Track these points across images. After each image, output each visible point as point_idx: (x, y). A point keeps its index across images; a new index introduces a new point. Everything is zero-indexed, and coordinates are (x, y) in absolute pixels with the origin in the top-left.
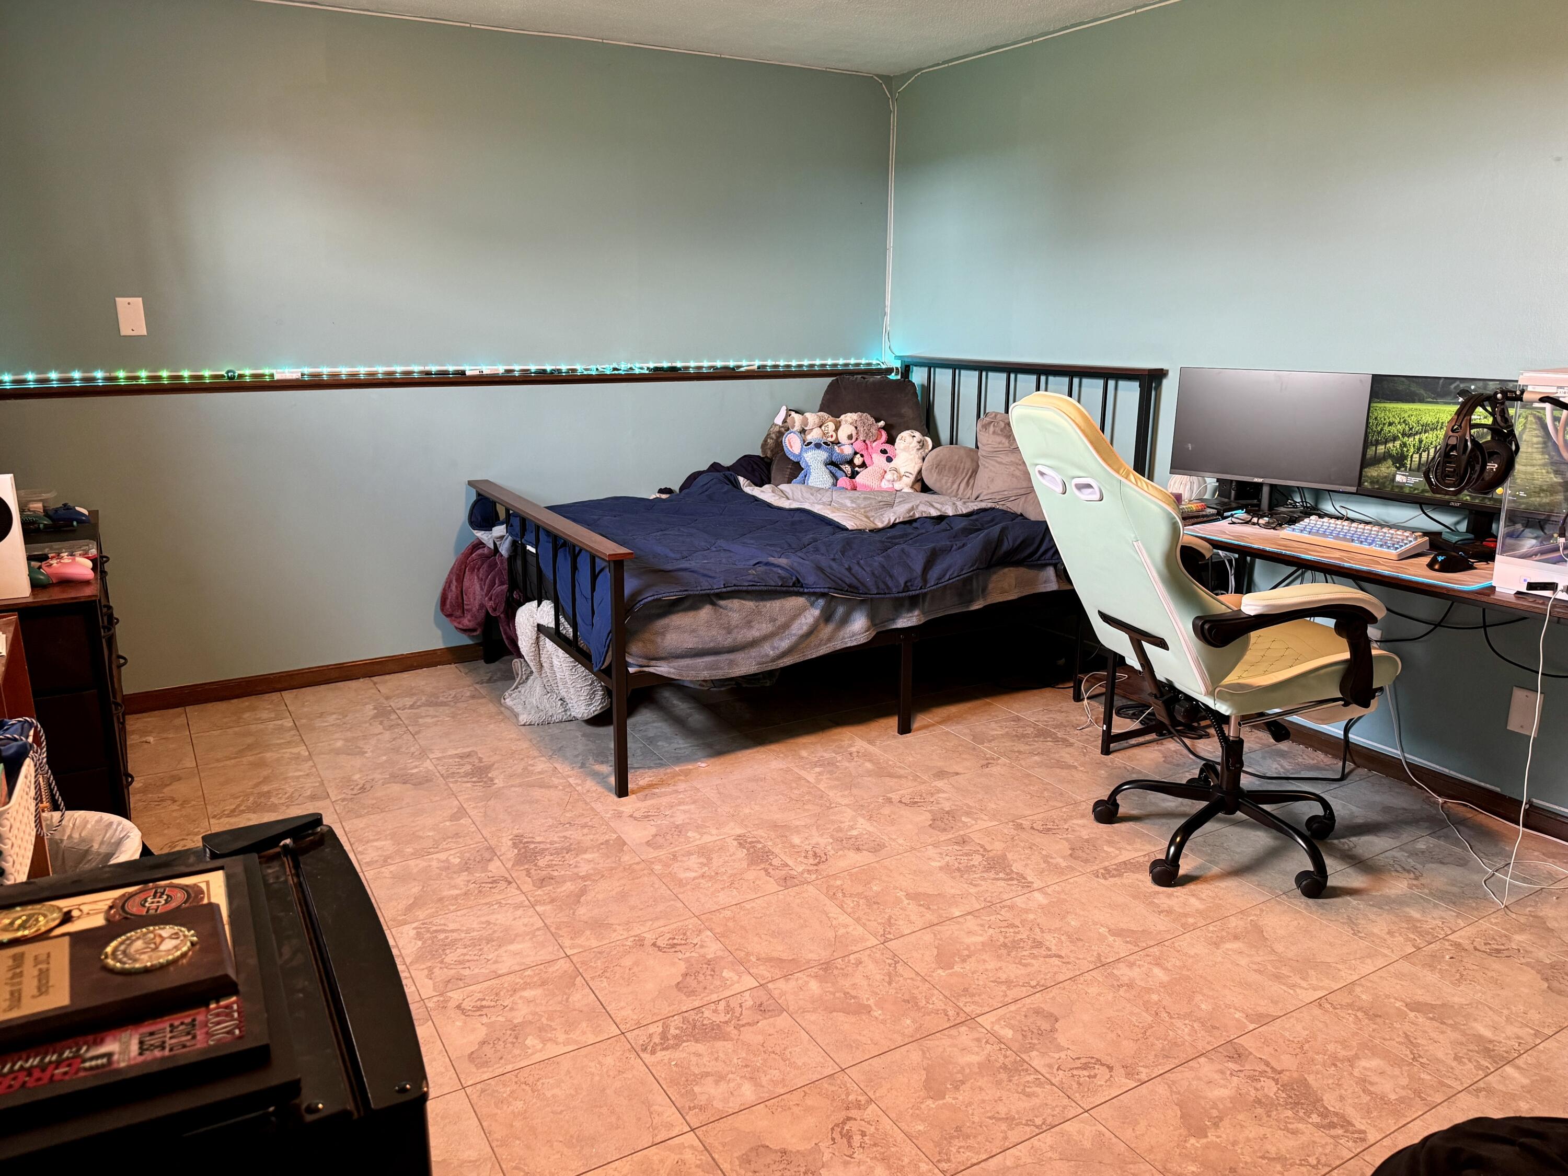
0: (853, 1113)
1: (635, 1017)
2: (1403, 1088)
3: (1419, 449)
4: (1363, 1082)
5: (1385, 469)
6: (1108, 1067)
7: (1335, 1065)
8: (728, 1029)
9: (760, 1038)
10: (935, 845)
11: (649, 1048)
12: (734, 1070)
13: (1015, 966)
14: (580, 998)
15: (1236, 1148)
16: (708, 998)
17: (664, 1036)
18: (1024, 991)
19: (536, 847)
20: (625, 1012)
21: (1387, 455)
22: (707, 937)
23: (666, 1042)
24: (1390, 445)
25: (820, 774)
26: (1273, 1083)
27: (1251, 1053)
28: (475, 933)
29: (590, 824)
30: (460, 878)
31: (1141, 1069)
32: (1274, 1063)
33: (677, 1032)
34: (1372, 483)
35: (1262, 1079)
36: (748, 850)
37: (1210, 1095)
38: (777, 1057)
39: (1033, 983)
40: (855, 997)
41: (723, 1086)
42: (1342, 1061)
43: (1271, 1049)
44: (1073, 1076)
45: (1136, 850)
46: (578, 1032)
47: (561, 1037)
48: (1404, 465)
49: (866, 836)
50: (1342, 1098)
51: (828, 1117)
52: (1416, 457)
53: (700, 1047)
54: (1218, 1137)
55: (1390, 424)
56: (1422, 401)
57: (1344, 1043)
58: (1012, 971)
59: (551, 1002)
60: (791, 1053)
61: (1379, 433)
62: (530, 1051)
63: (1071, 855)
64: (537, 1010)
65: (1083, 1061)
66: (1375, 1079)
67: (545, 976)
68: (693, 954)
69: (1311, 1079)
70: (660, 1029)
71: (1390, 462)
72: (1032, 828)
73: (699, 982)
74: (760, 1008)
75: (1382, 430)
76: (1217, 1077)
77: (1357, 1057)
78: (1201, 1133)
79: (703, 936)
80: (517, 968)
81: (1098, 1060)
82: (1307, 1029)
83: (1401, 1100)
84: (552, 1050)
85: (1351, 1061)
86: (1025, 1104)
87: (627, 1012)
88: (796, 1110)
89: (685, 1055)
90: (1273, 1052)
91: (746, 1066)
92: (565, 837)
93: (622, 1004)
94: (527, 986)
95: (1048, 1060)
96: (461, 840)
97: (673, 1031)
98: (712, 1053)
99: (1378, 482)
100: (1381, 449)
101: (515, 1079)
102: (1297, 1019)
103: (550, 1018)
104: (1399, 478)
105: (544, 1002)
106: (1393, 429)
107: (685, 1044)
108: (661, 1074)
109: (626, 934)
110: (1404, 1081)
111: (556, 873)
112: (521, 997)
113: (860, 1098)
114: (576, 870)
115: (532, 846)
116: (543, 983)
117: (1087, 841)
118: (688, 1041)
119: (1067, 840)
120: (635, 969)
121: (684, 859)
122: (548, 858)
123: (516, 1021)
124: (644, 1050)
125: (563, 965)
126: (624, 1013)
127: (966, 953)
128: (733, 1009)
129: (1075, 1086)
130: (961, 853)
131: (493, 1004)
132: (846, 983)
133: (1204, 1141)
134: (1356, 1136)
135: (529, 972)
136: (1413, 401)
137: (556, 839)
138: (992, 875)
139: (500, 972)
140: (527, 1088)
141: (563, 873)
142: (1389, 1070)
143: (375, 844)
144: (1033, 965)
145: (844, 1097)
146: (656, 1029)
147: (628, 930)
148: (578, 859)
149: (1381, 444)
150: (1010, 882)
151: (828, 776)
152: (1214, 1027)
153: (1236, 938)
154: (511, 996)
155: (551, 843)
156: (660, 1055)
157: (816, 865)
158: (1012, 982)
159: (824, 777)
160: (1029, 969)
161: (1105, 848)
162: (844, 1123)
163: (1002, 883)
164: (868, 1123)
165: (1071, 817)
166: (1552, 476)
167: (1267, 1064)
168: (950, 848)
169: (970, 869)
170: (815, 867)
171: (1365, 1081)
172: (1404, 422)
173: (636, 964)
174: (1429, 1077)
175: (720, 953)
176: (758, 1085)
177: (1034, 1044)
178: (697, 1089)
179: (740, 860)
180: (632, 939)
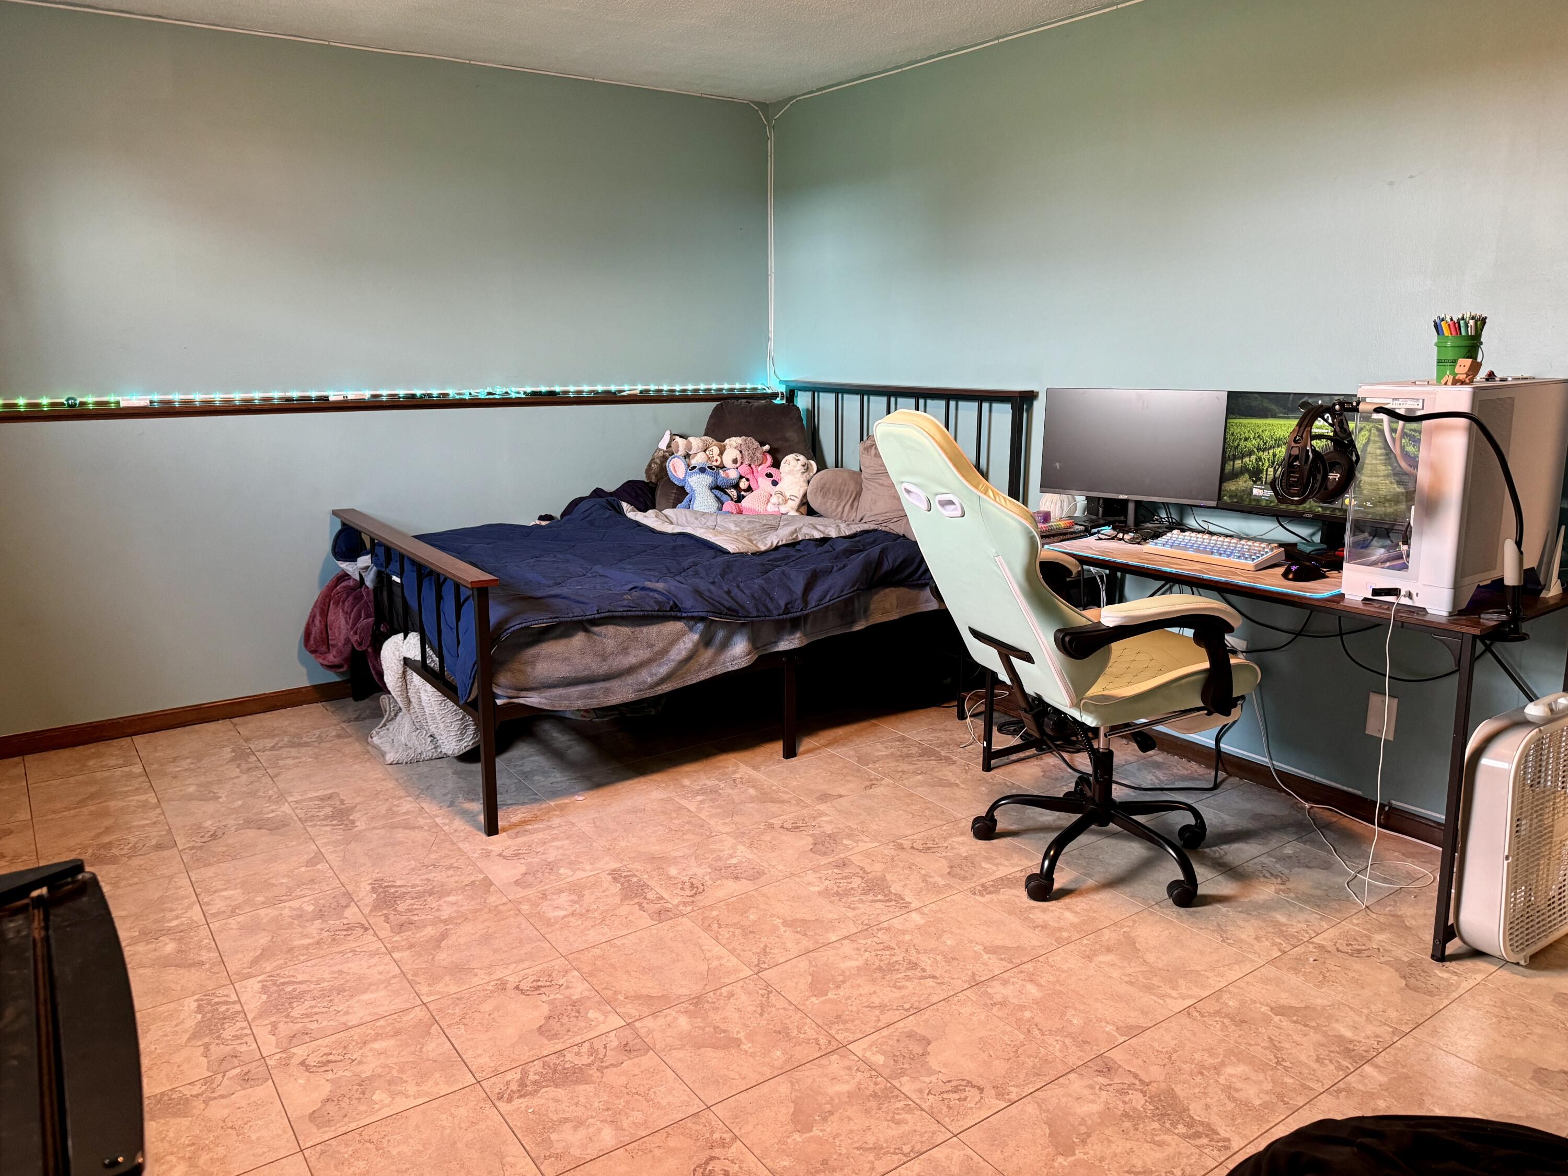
0: (717, 1152)
1: (493, 1065)
2: (1267, 1093)
3: (1273, 463)
4: (1228, 1089)
5: (1243, 483)
6: (979, 1088)
7: (1202, 1074)
8: (591, 1072)
9: (623, 1080)
10: (815, 870)
11: (506, 1096)
12: (594, 1114)
13: (889, 989)
14: (435, 1046)
15: (1103, 1164)
16: (571, 1041)
17: (522, 1083)
18: (898, 1014)
19: (396, 892)
20: (482, 1059)
21: (1244, 470)
22: (573, 977)
23: (524, 1089)
24: (1247, 460)
25: (702, 802)
26: (1141, 1095)
27: (1120, 1066)
28: (326, 984)
29: (455, 865)
30: (313, 927)
31: (1012, 1089)
32: (1143, 1076)
33: (537, 1077)
34: (1231, 497)
35: (1130, 1092)
36: (622, 885)
37: (1078, 1111)
38: (640, 1098)
39: (907, 1006)
40: (724, 1031)
41: (582, 1133)
42: (1208, 1069)
43: (1140, 1062)
44: (943, 1100)
45: (1013, 866)
46: (431, 1083)
47: (412, 1089)
48: (1260, 479)
49: (745, 864)
50: (1207, 1107)
51: (690, 1158)
52: (1271, 470)
53: (560, 1093)
54: (1085, 1154)
55: (1246, 439)
56: (1274, 416)
57: (1210, 1051)
58: (886, 994)
59: (403, 1053)
60: (655, 1093)
61: (1236, 448)
62: (377, 1106)
63: (949, 873)
64: (388, 1062)
65: (954, 1084)
66: (1239, 1085)
67: (398, 1025)
68: (558, 996)
69: (1178, 1089)
70: (519, 1076)
71: (1247, 476)
72: (912, 848)
73: (562, 1025)
74: (626, 1048)
75: (1238, 445)
76: (1086, 1092)
77: (1223, 1064)
78: (1068, 1150)
79: (570, 976)
80: (368, 1018)
81: (968, 1082)
82: (1176, 1039)
83: (1265, 1105)
84: (402, 1104)
85: (1217, 1069)
86: (894, 1131)
87: (485, 1060)
88: (657, 1152)
89: (543, 1101)
90: (1141, 1063)
91: (608, 1109)
92: (428, 880)
93: (480, 1051)
94: (377, 1037)
95: (918, 1085)
96: (316, 886)
97: (532, 1077)
98: (572, 1098)
99: (1236, 495)
100: (1238, 463)
101: (358, 1138)
102: (1166, 1030)
103: (401, 1071)
104: (1256, 492)
105: (396, 1053)
106: (1249, 444)
107: (544, 1090)
108: (516, 1123)
109: (487, 978)
110: (1268, 1086)
111: (416, 918)
112: (371, 1050)
113: (724, 1136)
114: (438, 914)
115: (392, 890)
116: (397, 1033)
117: (966, 858)
118: (547, 1086)
119: (945, 858)
120: (495, 1014)
121: (554, 897)
122: (409, 902)
123: (363, 1076)
124: (500, 1098)
125: (419, 1013)
126: (481, 1061)
127: (841, 978)
128: (597, 1051)
129: (945, 1109)
130: (840, 876)
131: (340, 1058)
132: (716, 1017)
133: (1072, 1158)
134: (1220, 1144)
135: (382, 1022)
136: (1265, 416)
137: (418, 882)
138: (871, 897)
139: (350, 1024)
140: (372, 1146)
141: (423, 917)
142: (1253, 1076)
143: (224, 893)
144: (907, 988)
145: (708, 1135)
146: (515, 1075)
147: (490, 974)
148: (441, 902)
149: (1238, 458)
150: (888, 904)
151: (711, 804)
152: (1085, 1042)
153: (1109, 950)
154: (361, 1048)
155: (413, 886)
156: (517, 1102)
157: (692, 896)
158: (886, 1006)
159: (706, 805)
160: (904, 992)
161: (983, 865)
162: (707, 1163)
163: (880, 905)
164: (732, 1161)
165: (951, 835)
166: (1395, 486)
167: (1136, 1076)
168: (830, 872)
169: (848, 892)
170: (691, 899)
171: (1230, 1087)
172: (1259, 436)
173: (497, 1008)
174: (1292, 1081)
175: (586, 993)
176: (619, 1128)
177: (906, 1069)
178: (554, 1137)
179: (614, 895)
180: (493, 983)
